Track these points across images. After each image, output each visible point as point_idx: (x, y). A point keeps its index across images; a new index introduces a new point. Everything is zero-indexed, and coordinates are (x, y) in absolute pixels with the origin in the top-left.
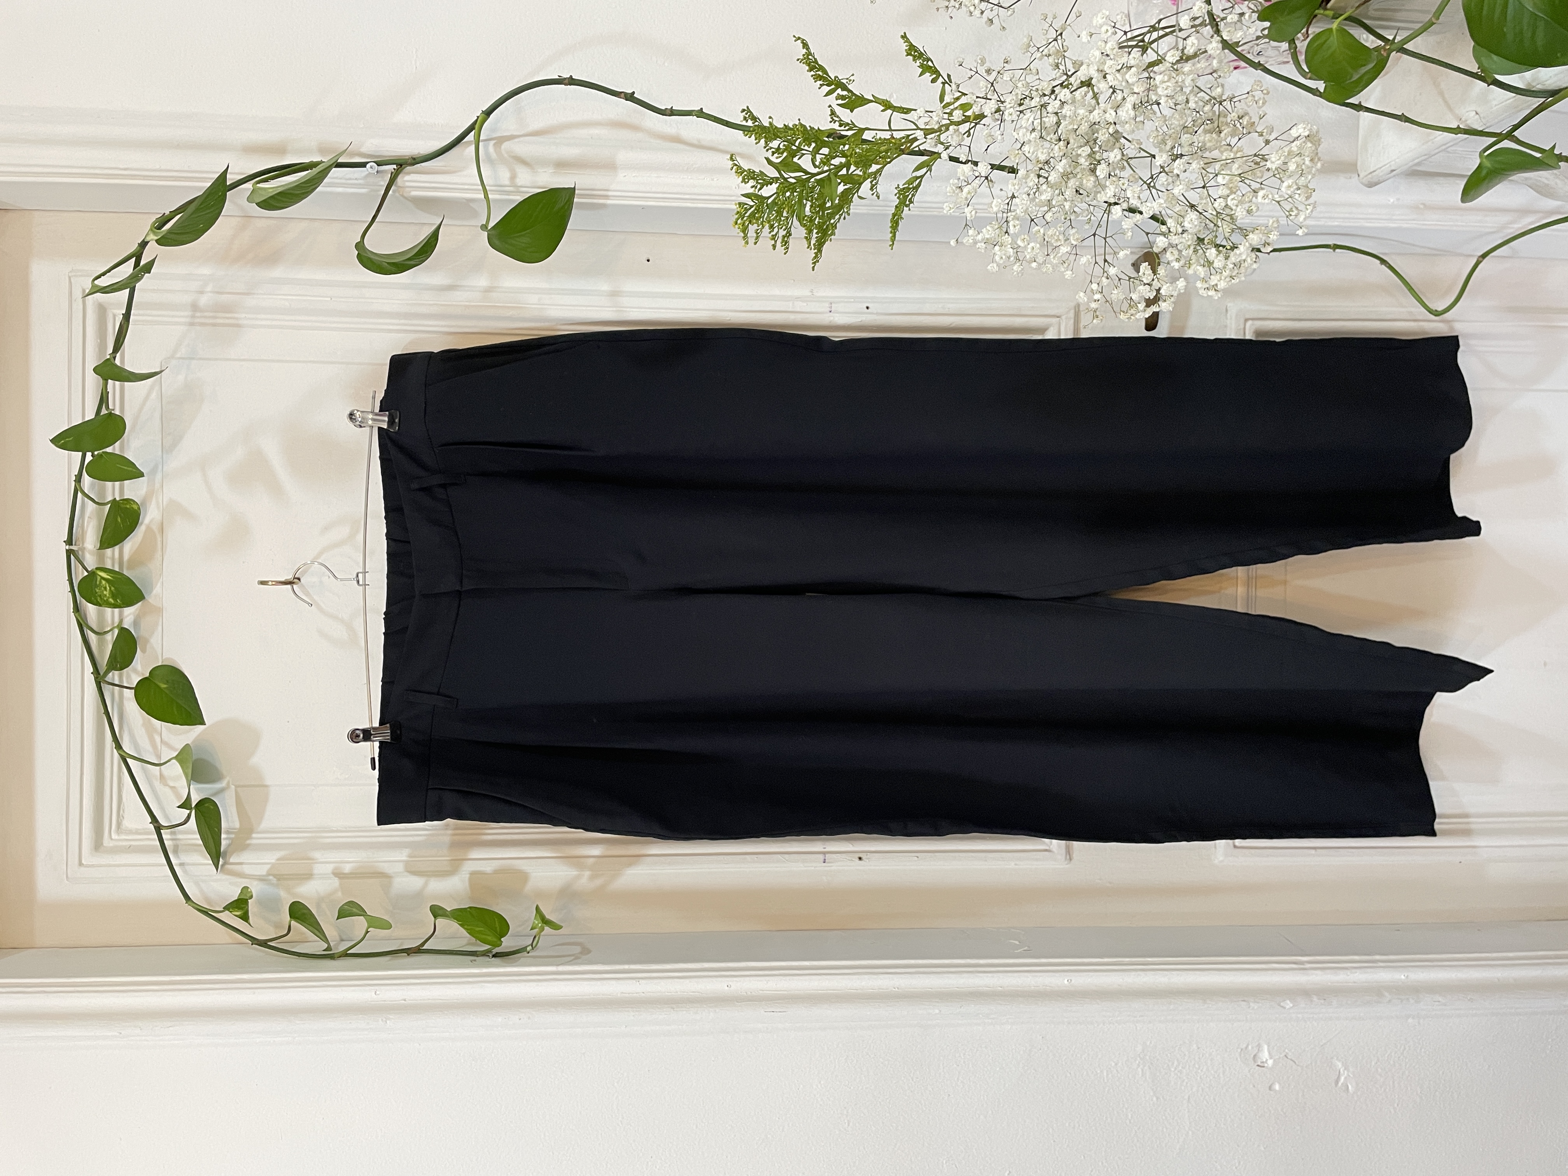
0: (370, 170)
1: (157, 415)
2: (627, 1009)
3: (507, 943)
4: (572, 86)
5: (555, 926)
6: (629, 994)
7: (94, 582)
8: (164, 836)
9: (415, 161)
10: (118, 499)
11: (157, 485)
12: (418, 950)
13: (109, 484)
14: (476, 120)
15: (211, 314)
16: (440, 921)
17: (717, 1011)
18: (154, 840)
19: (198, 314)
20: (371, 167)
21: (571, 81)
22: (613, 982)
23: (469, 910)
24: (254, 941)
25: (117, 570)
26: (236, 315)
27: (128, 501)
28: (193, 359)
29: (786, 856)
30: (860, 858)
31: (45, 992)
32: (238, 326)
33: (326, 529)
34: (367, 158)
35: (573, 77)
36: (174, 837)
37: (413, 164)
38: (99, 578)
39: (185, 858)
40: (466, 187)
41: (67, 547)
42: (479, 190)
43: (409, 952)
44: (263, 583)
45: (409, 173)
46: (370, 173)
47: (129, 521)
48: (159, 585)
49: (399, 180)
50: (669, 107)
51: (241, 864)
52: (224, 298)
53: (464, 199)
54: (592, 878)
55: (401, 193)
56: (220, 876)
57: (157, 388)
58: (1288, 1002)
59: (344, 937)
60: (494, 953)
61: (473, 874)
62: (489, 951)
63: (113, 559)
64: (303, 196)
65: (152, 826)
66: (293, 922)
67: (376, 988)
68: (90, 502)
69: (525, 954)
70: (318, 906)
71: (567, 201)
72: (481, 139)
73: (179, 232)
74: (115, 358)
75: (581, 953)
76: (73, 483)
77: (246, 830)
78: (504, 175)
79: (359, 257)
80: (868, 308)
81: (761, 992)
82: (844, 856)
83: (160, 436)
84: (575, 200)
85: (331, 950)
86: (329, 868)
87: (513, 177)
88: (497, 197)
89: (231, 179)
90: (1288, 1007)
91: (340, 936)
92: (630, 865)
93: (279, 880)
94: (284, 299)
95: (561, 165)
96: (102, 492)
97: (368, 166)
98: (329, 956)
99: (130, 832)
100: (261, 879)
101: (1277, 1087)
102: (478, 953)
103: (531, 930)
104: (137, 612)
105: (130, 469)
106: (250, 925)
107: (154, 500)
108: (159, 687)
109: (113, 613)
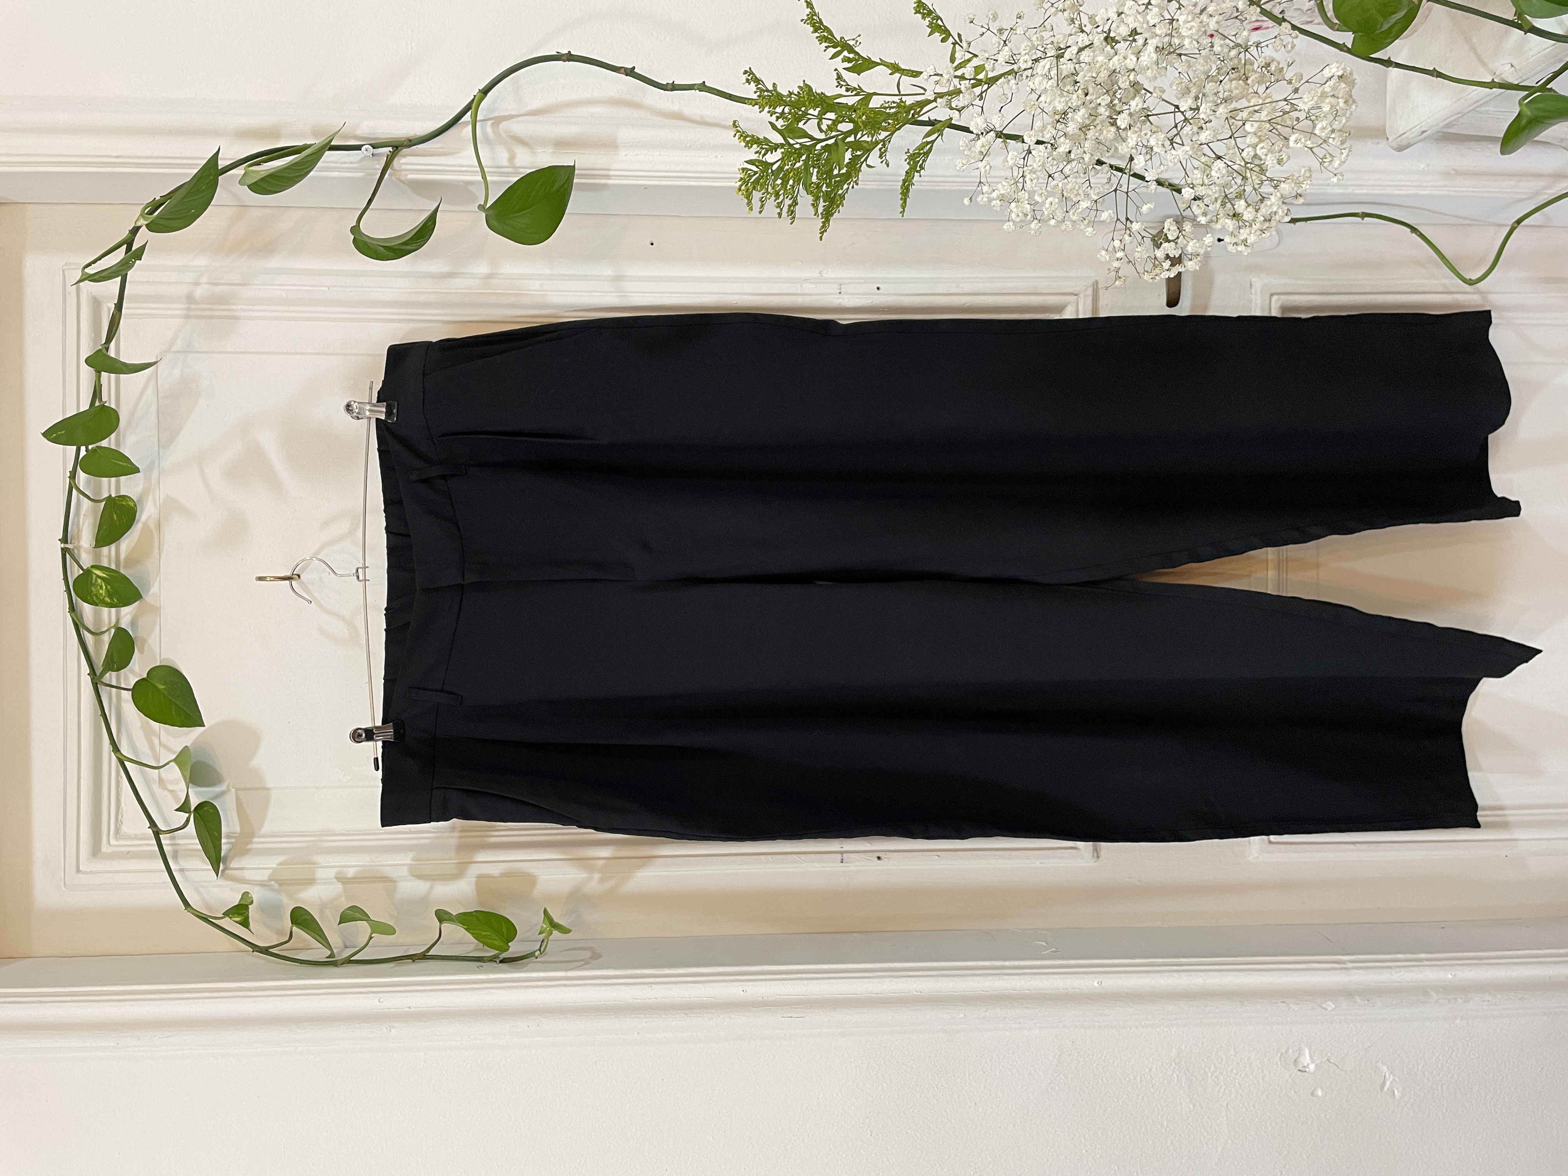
0: (365, 152)
1: (153, 409)
2: (638, 1016)
3: (515, 948)
4: (571, 62)
5: (565, 930)
6: (640, 999)
7: (90, 580)
8: (163, 842)
9: (411, 142)
10: (113, 496)
11: (154, 481)
12: (424, 957)
13: (105, 480)
14: (473, 100)
15: (208, 306)
16: (445, 926)
17: (733, 1016)
18: (153, 845)
19: (193, 306)
20: (367, 150)
21: (570, 57)
22: (624, 987)
23: (474, 914)
24: (256, 948)
25: (113, 568)
26: (233, 307)
27: (124, 497)
28: (190, 352)
29: (803, 856)
30: (879, 858)
31: (40, 1002)
32: (236, 318)
33: (326, 524)
34: (363, 141)
35: (572, 53)
36: (173, 842)
37: (410, 146)
38: (94, 576)
39: (184, 864)
40: (464, 169)
41: (62, 545)
42: (476, 172)
43: (414, 958)
44: (260, 579)
45: (405, 156)
46: (366, 156)
47: (125, 518)
48: (156, 584)
49: (395, 162)
50: (671, 82)
51: (242, 869)
52: (219, 289)
53: (462, 181)
54: (602, 880)
55: (398, 177)
56: (221, 882)
57: (153, 382)
58: (1330, 1003)
59: (348, 944)
60: (501, 959)
61: (480, 877)
62: (496, 956)
63: (109, 557)
64: (296, 179)
65: (150, 831)
66: (294, 928)
67: (381, 995)
68: (86, 499)
69: (534, 959)
70: (321, 912)
71: (567, 180)
72: (478, 119)
73: (170, 217)
74: (107, 349)
75: (591, 958)
76: (68, 480)
77: (247, 835)
78: (503, 156)
79: (355, 241)
80: (878, 289)
81: (778, 997)
82: (862, 855)
83: (157, 432)
84: (575, 181)
85: (334, 957)
86: (332, 873)
87: (512, 158)
88: (496, 178)
89: (222, 164)
90: (1330, 1009)
91: (344, 943)
92: (641, 867)
93: (281, 885)
94: (281, 290)
95: (561, 144)
96: (98, 488)
97: (363, 148)
98: (331, 963)
99: (129, 838)
100: (263, 884)
101: (1319, 1093)
102: (484, 959)
103: (539, 934)
104: (134, 612)
105: (125, 464)
106: (250, 931)
107: (151, 497)
108: (157, 688)
109: (110, 613)
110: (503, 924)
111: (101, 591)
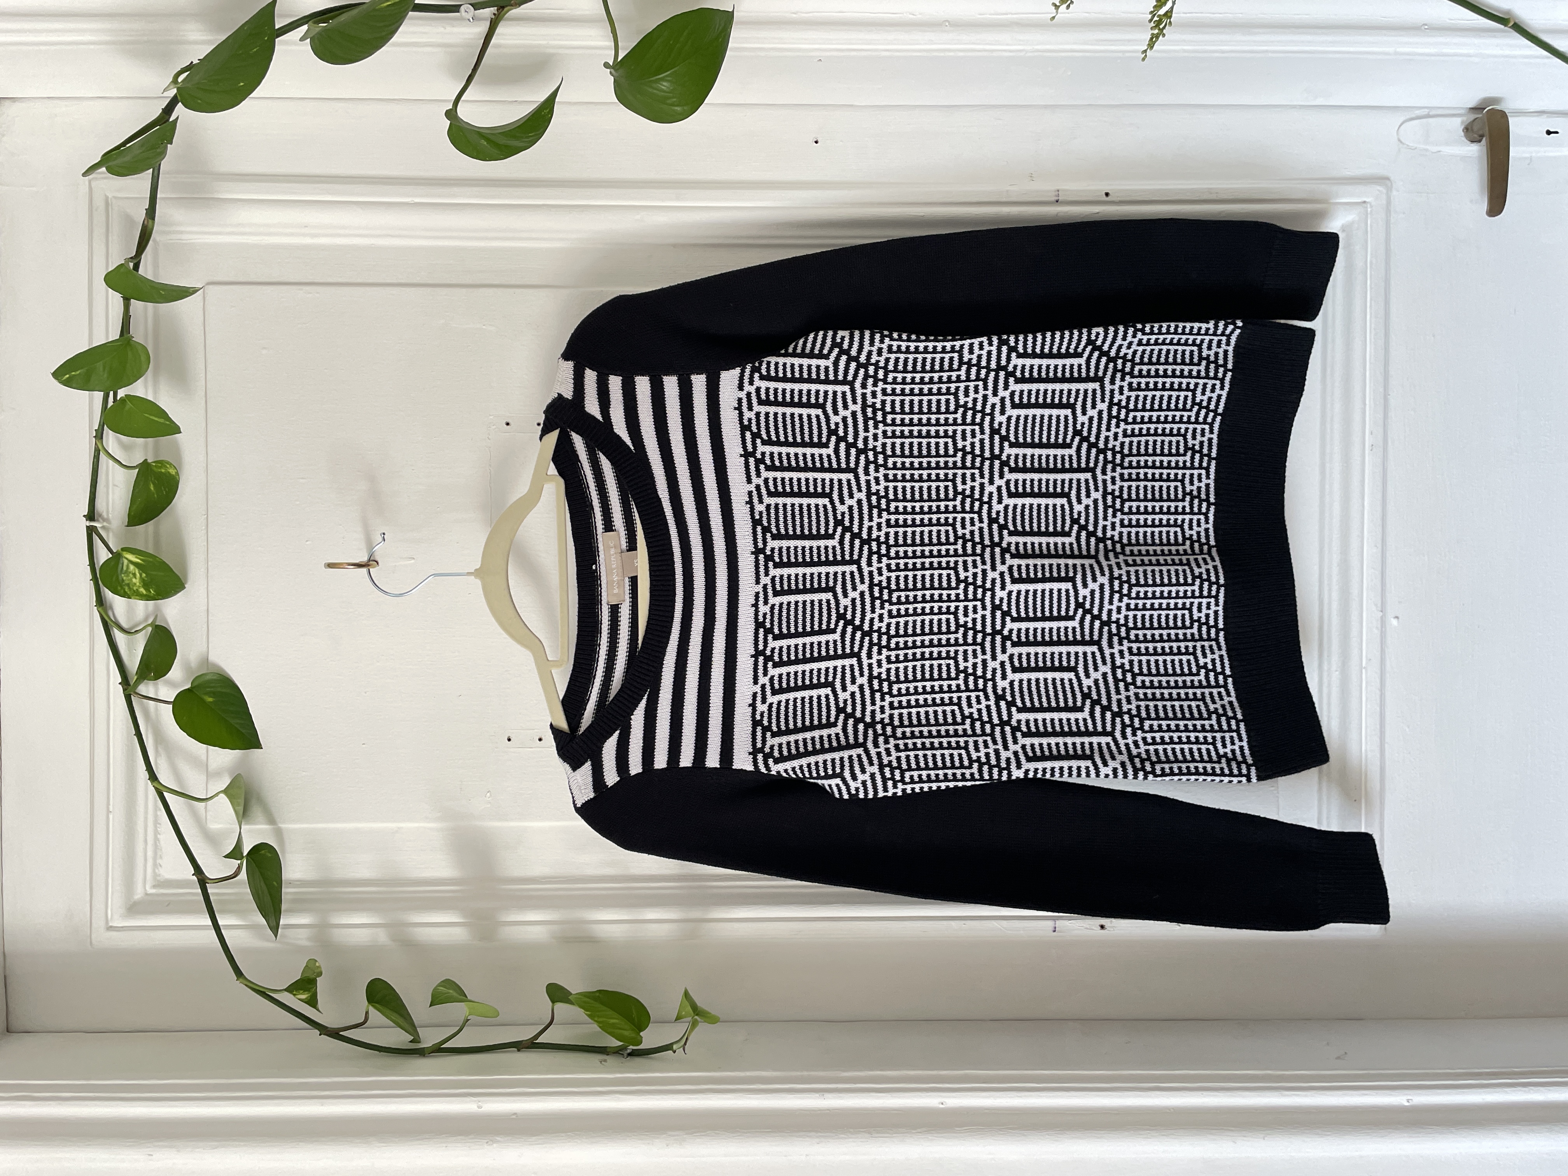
0: (463, 14)
3: (650, 1038)
5: (714, 1021)
7: (120, 565)
10: (149, 461)
12: (532, 1045)
13: (140, 441)
16: (559, 1006)
18: (197, 895)
20: (466, 11)
23: (599, 994)
24: (324, 1030)
25: (151, 552)
27: (161, 463)
30: (1102, 927)
38: (126, 562)
41: (88, 523)
47: (165, 490)
57: (199, 313)
60: (629, 1051)
62: (623, 1048)
65: (195, 878)
66: (372, 1010)
67: (479, 1099)
68: (117, 466)
69: (671, 1052)
74: (139, 263)
76: (94, 441)
79: (450, 131)
80: (1107, 194)
97: (462, 9)
98: (416, 1051)
99: (170, 884)
102: (608, 1050)
105: (162, 420)
106: (318, 1010)
108: (203, 701)
109: (146, 606)
110: (633, 1007)
111: (134, 580)
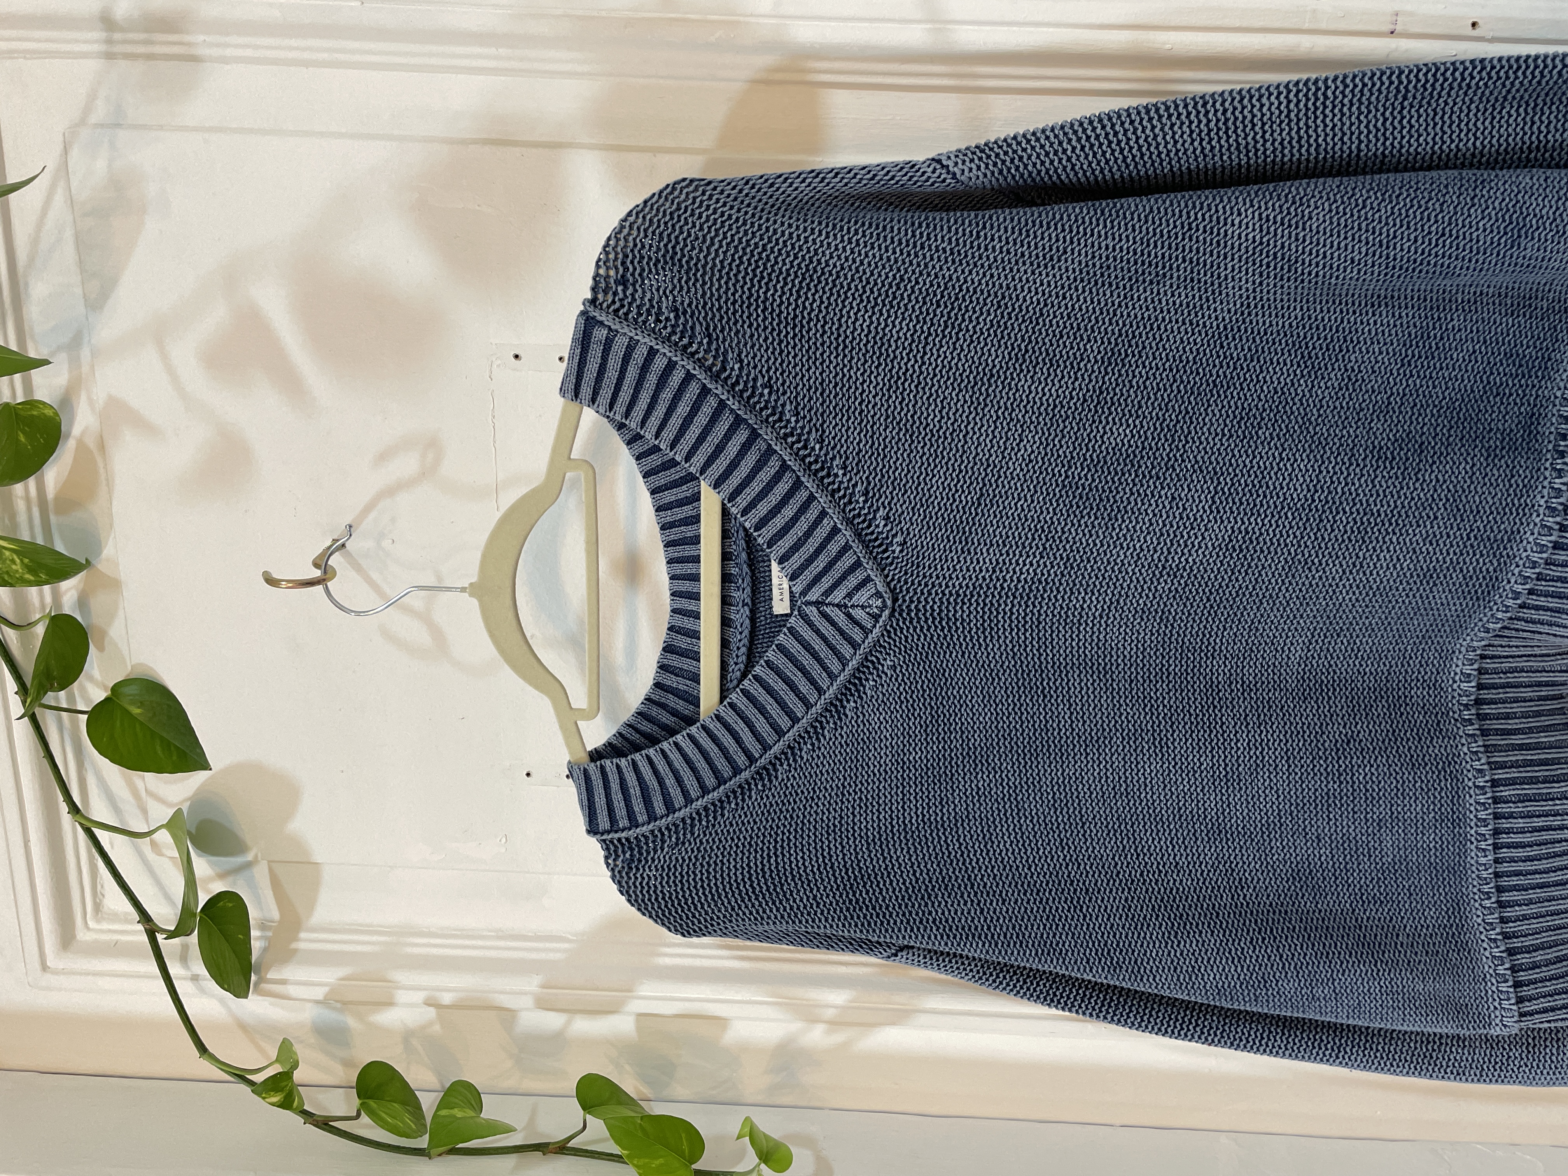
1: (69, 233)
8: (159, 942)
11: (85, 369)
12: (560, 1149)
15: (142, 36)
19: (117, 36)
24: (310, 1118)
26: (187, 38)
28: (121, 126)
32: (196, 60)
33: (383, 457)
43: (548, 1150)
44: (273, 583)
47: (42, 437)
48: (111, 542)
51: (283, 982)
63: (27, 499)
65: (140, 927)
77: (290, 925)
83: (79, 277)
86: (419, 997)
99: (114, 918)
100: (317, 1002)
104: (81, 586)
105: (21, 359)
107: (83, 397)
108: (129, 713)
109: (40, 592)
110: (683, 1135)
